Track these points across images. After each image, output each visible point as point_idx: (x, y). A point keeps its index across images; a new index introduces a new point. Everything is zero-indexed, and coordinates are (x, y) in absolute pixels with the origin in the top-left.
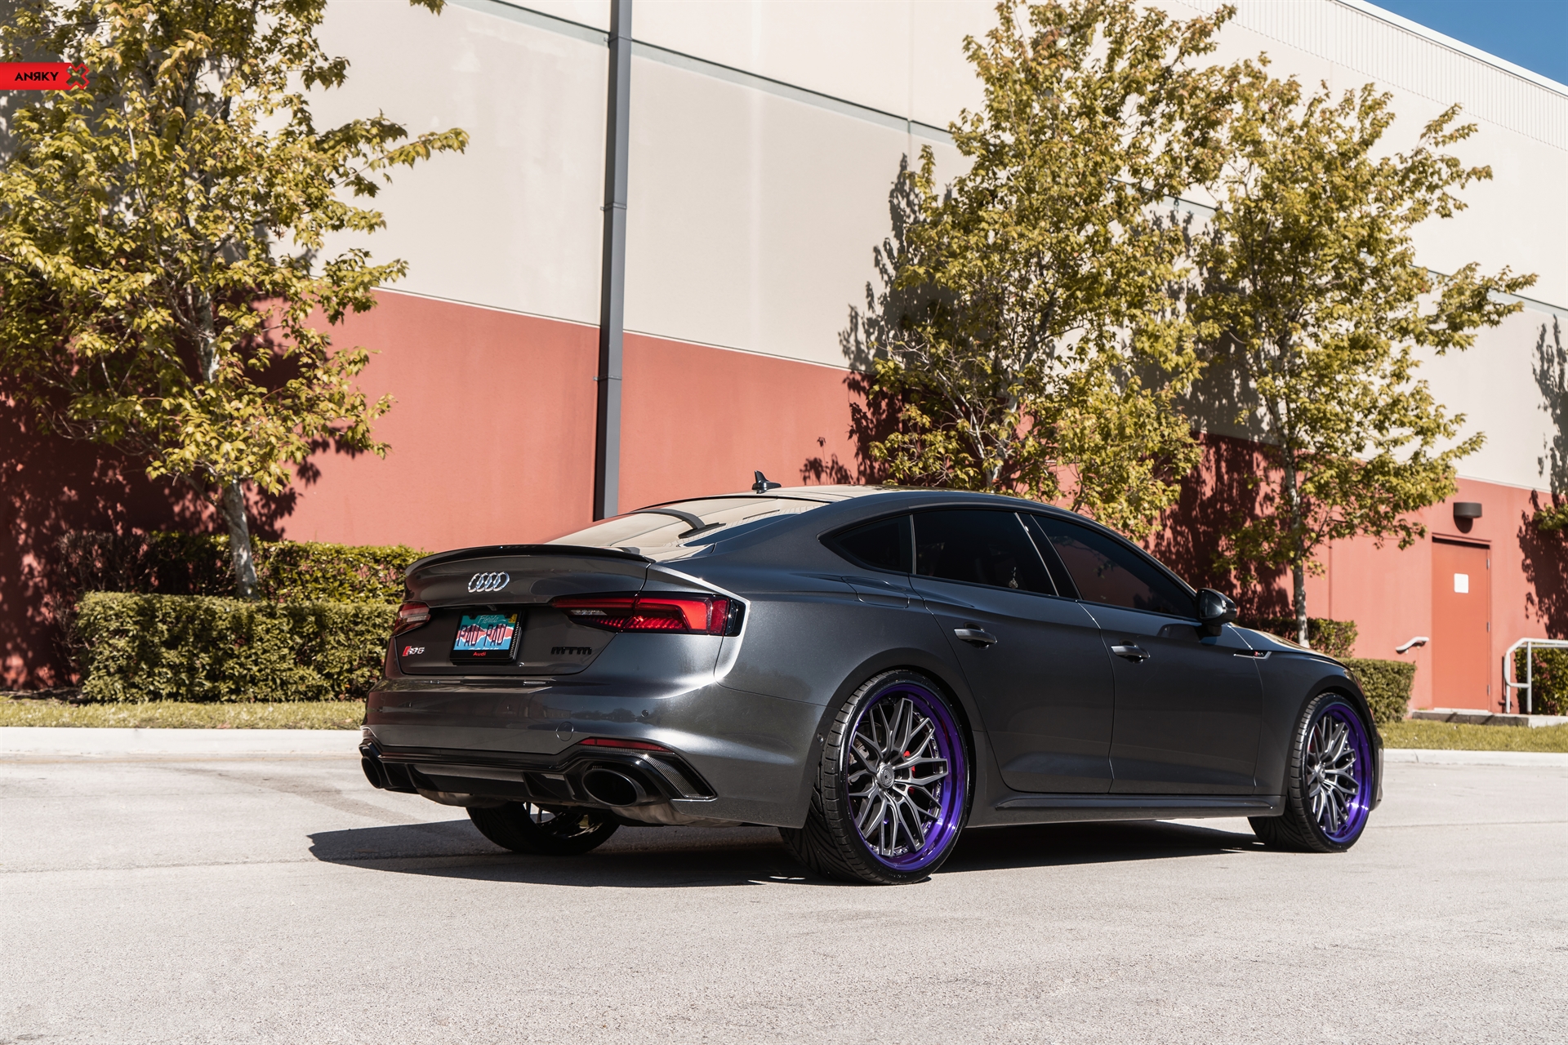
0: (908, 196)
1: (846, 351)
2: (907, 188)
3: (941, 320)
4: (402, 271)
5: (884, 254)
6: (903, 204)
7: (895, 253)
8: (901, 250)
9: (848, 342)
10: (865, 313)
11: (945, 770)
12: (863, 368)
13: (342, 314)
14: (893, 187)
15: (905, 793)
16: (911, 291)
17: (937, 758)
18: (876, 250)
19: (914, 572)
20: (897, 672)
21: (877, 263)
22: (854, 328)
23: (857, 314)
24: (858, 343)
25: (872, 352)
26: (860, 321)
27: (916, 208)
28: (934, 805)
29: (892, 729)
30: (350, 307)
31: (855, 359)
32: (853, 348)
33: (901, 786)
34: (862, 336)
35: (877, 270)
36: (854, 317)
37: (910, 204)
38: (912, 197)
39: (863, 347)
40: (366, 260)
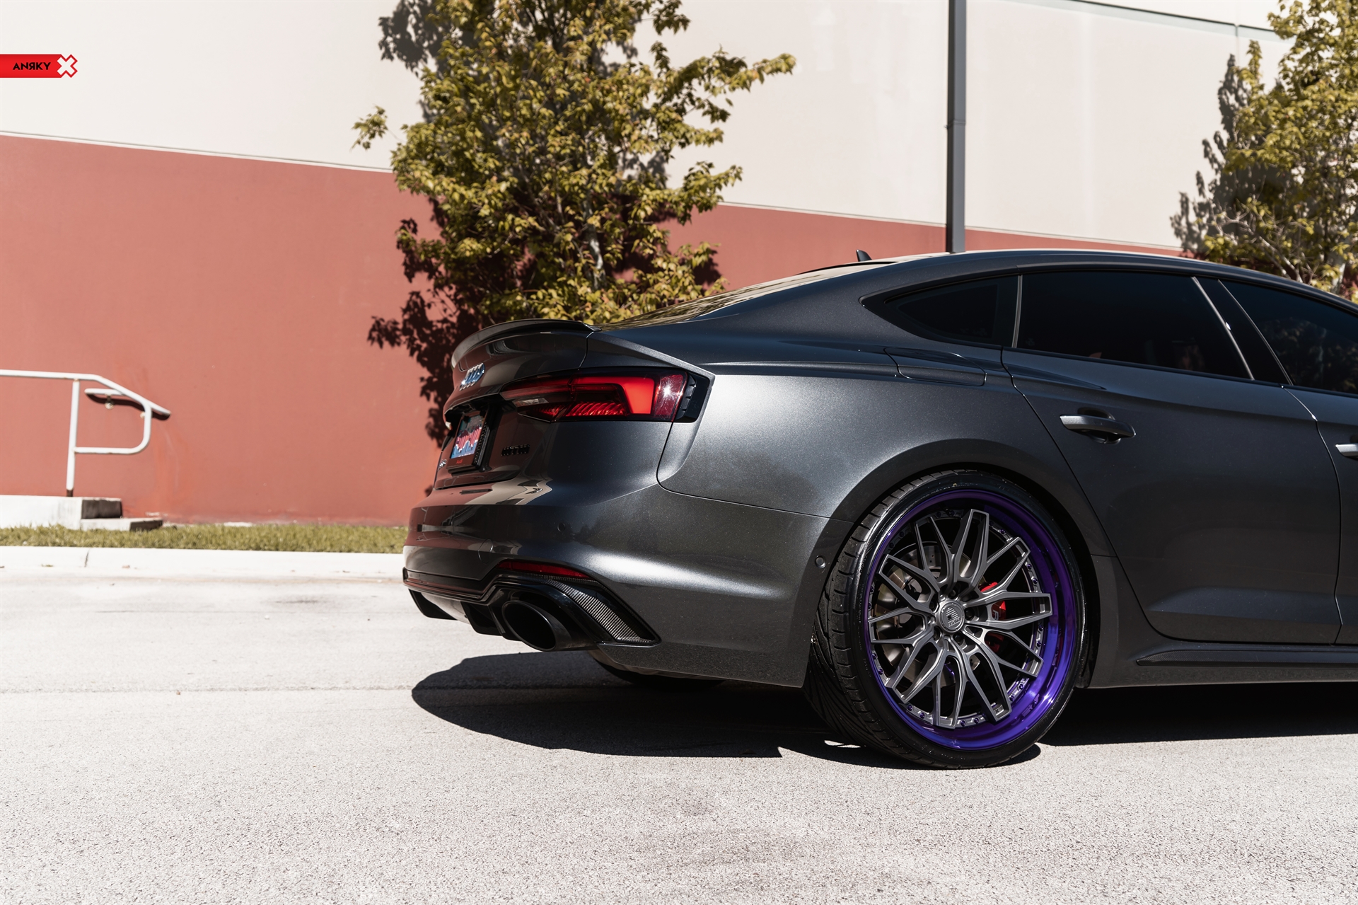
0: (1236, 92)
1: (1178, 233)
2: (1235, 84)
3: (1272, 198)
4: (738, 176)
5: (1214, 146)
6: (1232, 100)
7: (1225, 143)
8: (1231, 140)
9: (1179, 224)
10: (1195, 198)
11: (1047, 609)
12: (1195, 246)
13: (690, 216)
14: (1221, 85)
15: (980, 640)
16: (1242, 175)
17: (1037, 593)
18: (1206, 143)
19: (1014, 344)
20: (956, 472)
21: (1206, 154)
22: (1185, 211)
23: (1187, 200)
24: (1189, 225)
25: (1204, 233)
26: (1191, 207)
27: (1245, 102)
28: (1031, 658)
29: (954, 551)
30: (695, 210)
31: (1187, 239)
32: (1185, 230)
33: (977, 631)
34: (1192, 217)
35: (1207, 161)
36: (1185, 202)
37: (1237, 99)
38: (1240, 92)
39: (1195, 228)
40: (711, 170)
